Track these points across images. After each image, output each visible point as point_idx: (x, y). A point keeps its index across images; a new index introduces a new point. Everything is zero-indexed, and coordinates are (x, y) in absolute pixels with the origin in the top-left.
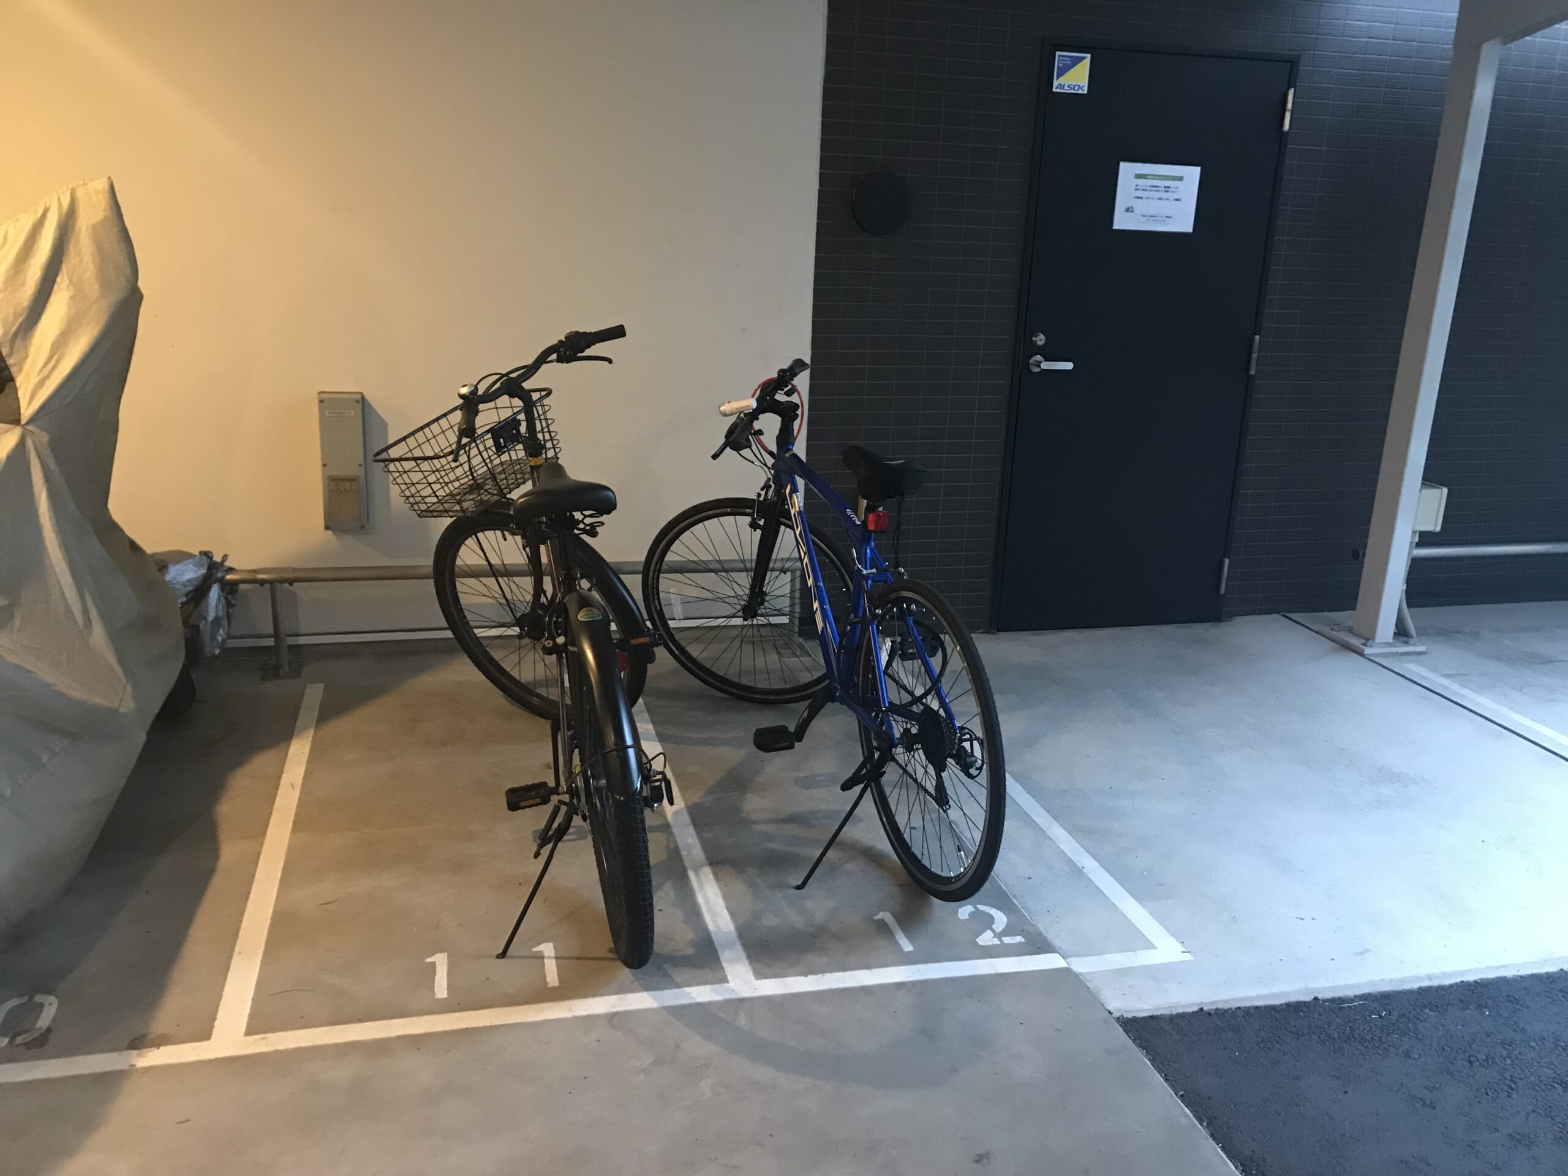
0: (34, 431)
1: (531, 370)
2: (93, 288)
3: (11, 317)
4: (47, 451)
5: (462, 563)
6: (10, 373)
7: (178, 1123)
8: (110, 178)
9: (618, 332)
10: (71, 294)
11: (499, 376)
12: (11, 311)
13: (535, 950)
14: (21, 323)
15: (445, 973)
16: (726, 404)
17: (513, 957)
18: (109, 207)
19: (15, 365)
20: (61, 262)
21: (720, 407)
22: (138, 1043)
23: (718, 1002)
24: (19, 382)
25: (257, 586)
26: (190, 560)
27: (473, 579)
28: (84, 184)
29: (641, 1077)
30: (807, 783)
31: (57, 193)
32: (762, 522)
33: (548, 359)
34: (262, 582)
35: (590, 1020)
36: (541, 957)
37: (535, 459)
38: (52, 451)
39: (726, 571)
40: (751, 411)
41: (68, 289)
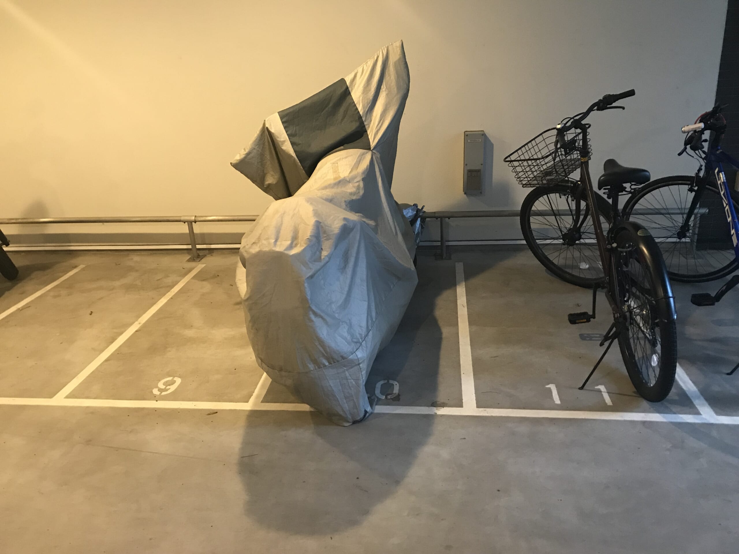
0: (376, 153)
1: (585, 115)
2: (395, 90)
3: (366, 104)
4: (380, 161)
5: (536, 209)
6: (365, 128)
7: (461, 439)
8: (402, 40)
9: (631, 93)
10: (387, 93)
11: (570, 119)
12: (366, 102)
13: (596, 387)
14: (370, 106)
15: (556, 393)
16: (686, 127)
17: (586, 390)
18: (401, 53)
19: (367, 125)
20: (383, 79)
21: (682, 129)
22: (434, 404)
23: (698, 424)
24: (368, 132)
25: (435, 219)
26: (410, 208)
27: (540, 217)
28: (392, 44)
29: (668, 453)
30: (720, 323)
31: (382, 49)
32: (696, 188)
33: (594, 109)
34: (437, 218)
35: (633, 423)
36: (599, 391)
37: (584, 158)
38: (381, 161)
39: (669, 214)
40: (701, 129)
41: (386, 91)
